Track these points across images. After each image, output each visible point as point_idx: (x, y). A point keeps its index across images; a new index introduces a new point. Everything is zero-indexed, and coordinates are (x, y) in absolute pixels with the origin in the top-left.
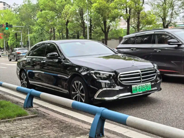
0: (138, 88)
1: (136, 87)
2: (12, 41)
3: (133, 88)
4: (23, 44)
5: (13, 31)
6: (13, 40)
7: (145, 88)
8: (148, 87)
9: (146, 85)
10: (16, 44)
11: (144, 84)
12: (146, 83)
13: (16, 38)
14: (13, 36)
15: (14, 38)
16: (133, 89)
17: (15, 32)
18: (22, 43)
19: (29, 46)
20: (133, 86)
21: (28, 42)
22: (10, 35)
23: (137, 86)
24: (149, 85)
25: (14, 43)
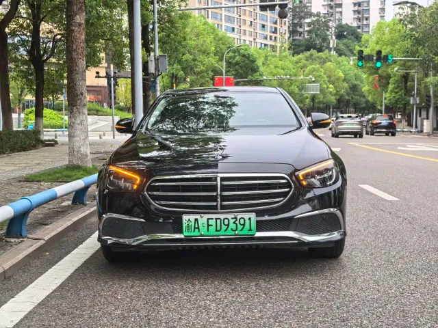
0: (206, 225)
1: (196, 220)
2: (393, 93)
3: (184, 221)
4: (418, 102)
5: (397, 71)
6: (396, 93)
7: (232, 226)
8: (244, 225)
9: (236, 218)
10: (403, 102)
11: (230, 216)
12: (236, 214)
13: (406, 87)
14: (397, 81)
15: (398, 86)
16: (184, 226)
17: (402, 72)
18: (415, 99)
19: (429, 106)
20: (185, 217)
21: (429, 97)
22: (391, 80)
23: (202, 217)
24: (247, 222)
25: (398, 99)
